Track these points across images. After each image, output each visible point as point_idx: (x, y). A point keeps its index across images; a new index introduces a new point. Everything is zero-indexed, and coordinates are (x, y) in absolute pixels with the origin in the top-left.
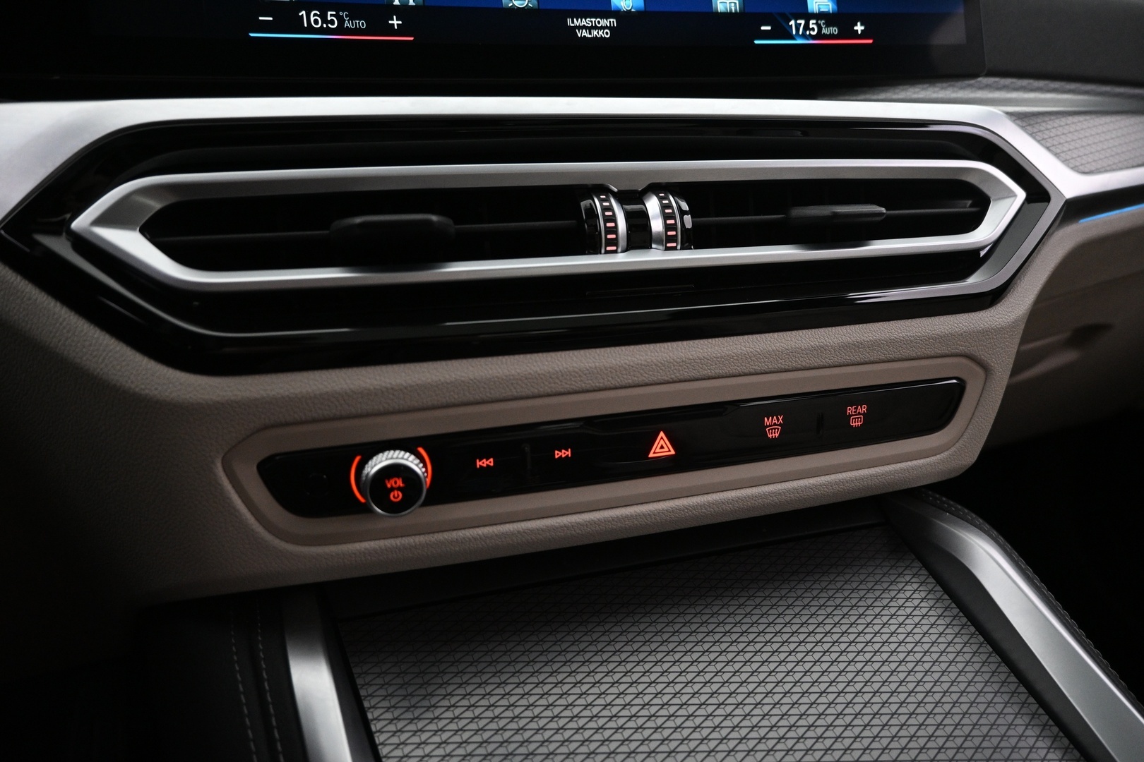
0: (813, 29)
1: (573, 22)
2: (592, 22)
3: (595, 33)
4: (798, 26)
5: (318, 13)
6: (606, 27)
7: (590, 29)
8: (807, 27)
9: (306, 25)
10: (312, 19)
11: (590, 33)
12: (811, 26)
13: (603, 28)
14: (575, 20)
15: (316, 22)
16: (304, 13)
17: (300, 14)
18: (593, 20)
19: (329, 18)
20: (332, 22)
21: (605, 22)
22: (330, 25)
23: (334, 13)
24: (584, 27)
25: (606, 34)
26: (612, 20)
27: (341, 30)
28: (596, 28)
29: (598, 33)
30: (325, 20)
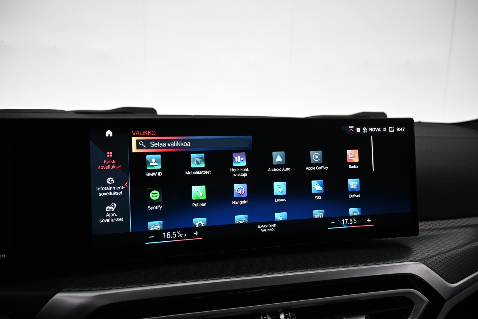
0: (351, 222)
1: (260, 227)
2: (267, 226)
3: (268, 230)
4: (345, 221)
5: (170, 233)
6: (272, 227)
7: (266, 229)
8: (349, 221)
9: (165, 238)
10: (167, 235)
11: (266, 230)
12: (350, 221)
13: (271, 228)
14: (261, 226)
15: (169, 236)
16: (165, 233)
17: (163, 234)
18: (268, 225)
19: (173, 234)
20: (174, 236)
21: (272, 226)
22: (173, 237)
23: (175, 232)
24: (264, 228)
25: (272, 230)
26: (274, 225)
27: (177, 238)
28: (268, 228)
29: (269, 230)
30: (172, 235)
